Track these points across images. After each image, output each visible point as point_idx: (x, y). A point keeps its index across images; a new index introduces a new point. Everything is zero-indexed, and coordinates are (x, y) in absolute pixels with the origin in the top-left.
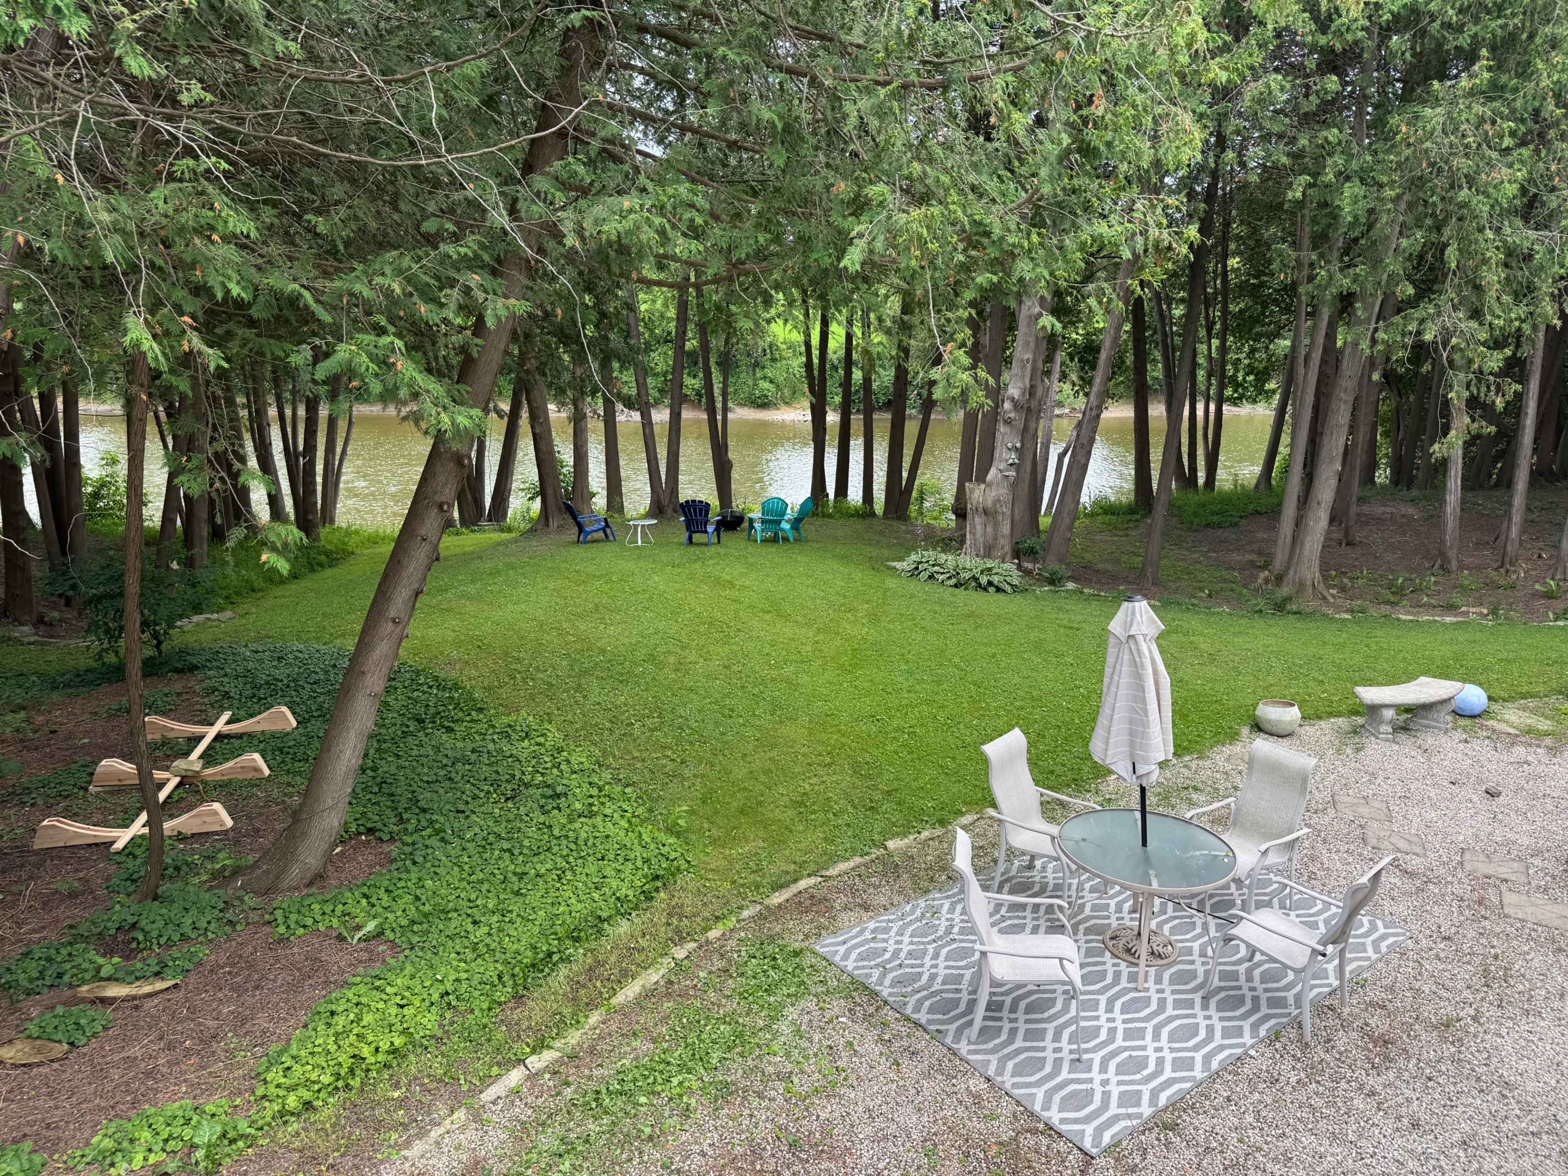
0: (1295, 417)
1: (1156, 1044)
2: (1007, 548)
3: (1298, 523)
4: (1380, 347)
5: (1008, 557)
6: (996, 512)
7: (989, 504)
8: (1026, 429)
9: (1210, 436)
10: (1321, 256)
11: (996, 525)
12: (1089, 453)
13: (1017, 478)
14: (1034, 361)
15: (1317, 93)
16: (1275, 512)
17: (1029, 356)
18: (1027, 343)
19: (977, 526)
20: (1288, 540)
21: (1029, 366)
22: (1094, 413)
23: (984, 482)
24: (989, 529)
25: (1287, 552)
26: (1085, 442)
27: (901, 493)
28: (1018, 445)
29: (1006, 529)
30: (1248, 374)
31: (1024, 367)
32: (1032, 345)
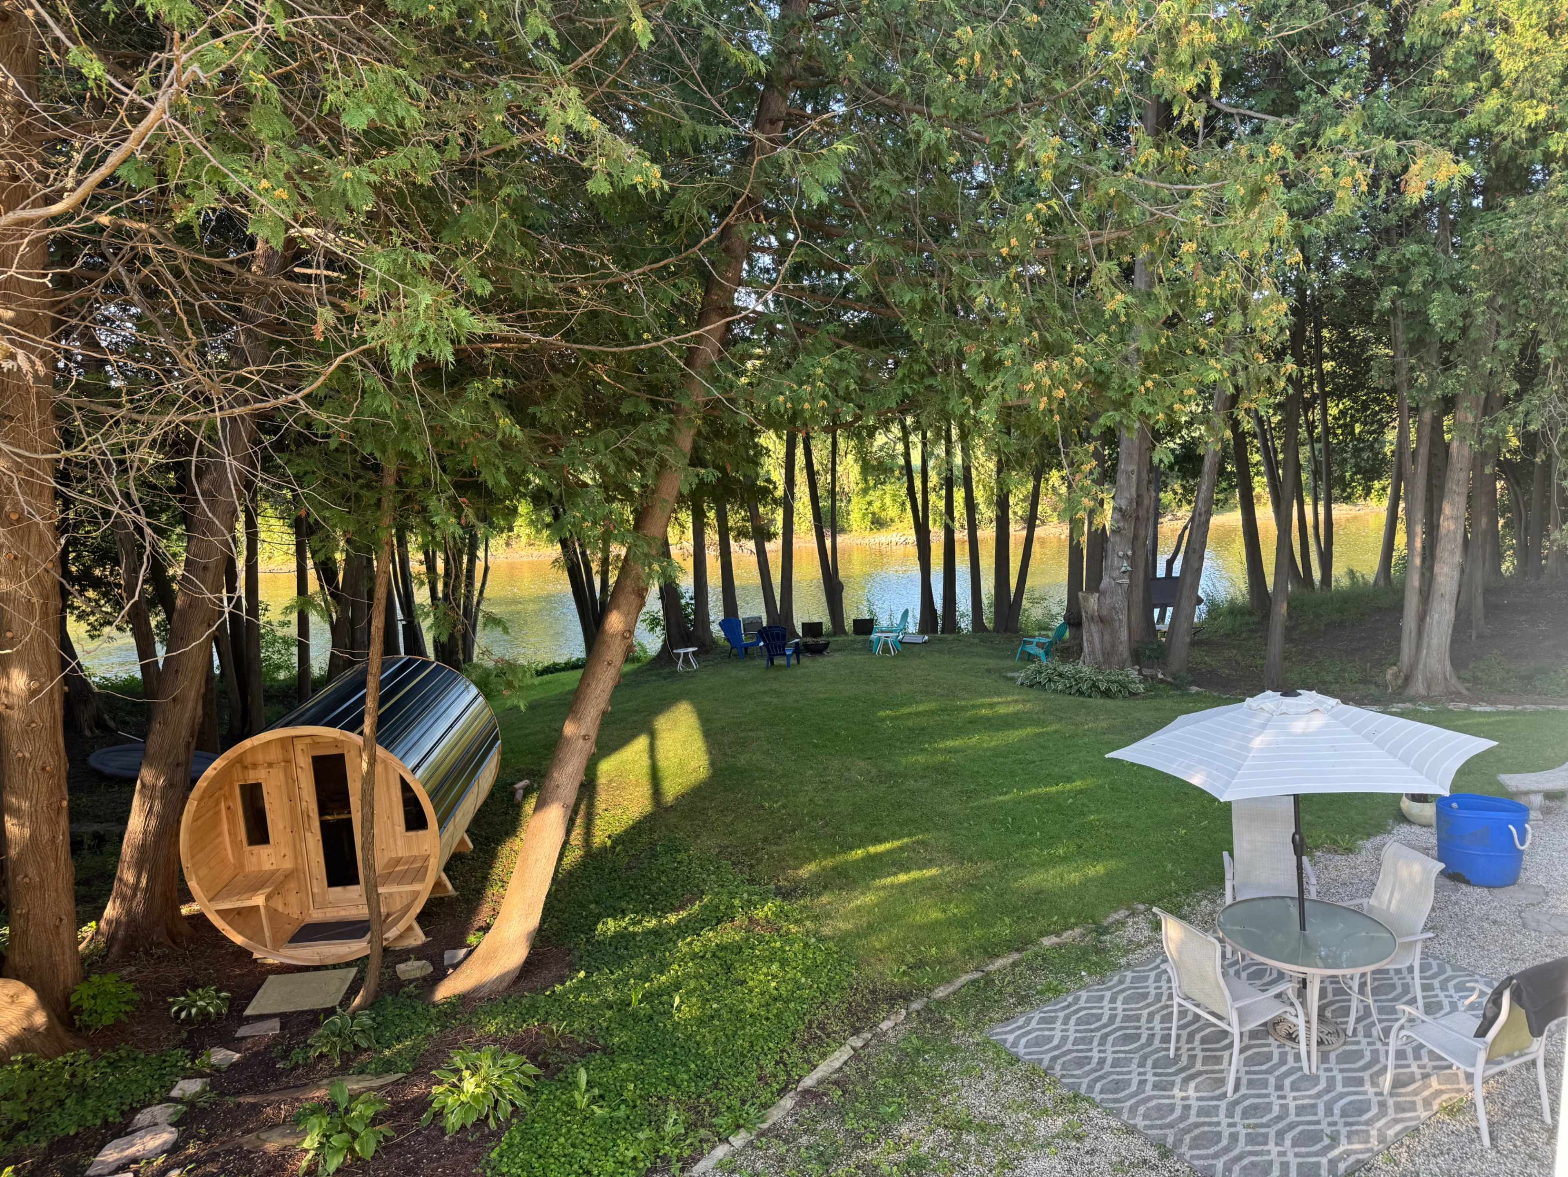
0: (1408, 511)
1: (1330, 1119)
2: (1126, 654)
3: (1422, 618)
4: (1488, 442)
5: (1129, 662)
6: (1113, 620)
7: (1104, 612)
8: (1135, 537)
9: (1322, 538)
10: (1420, 359)
11: (1114, 633)
12: (1202, 558)
13: (1130, 586)
14: (1139, 473)
15: (1396, 210)
16: (1398, 608)
17: (1133, 467)
18: (1130, 456)
19: (1092, 635)
20: (1413, 635)
21: (1134, 477)
22: (1203, 518)
23: (1097, 590)
24: (1107, 637)
25: (1413, 646)
26: (1197, 546)
27: (1010, 606)
28: (1130, 553)
29: (1124, 635)
30: (1355, 474)
31: (1129, 478)
32: (1136, 457)
